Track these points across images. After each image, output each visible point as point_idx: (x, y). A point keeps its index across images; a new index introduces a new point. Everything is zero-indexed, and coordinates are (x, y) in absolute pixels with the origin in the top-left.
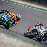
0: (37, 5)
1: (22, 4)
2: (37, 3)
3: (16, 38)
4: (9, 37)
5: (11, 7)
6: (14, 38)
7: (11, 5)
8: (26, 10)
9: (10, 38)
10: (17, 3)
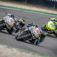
0: (55, 10)
1: (37, 11)
2: (55, 8)
3: (31, 52)
4: (23, 51)
5: (24, 16)
6: (29, 53)
7: (24, 14)
8: (41, 18)
9: (24, 53)
10: (30, 10)
